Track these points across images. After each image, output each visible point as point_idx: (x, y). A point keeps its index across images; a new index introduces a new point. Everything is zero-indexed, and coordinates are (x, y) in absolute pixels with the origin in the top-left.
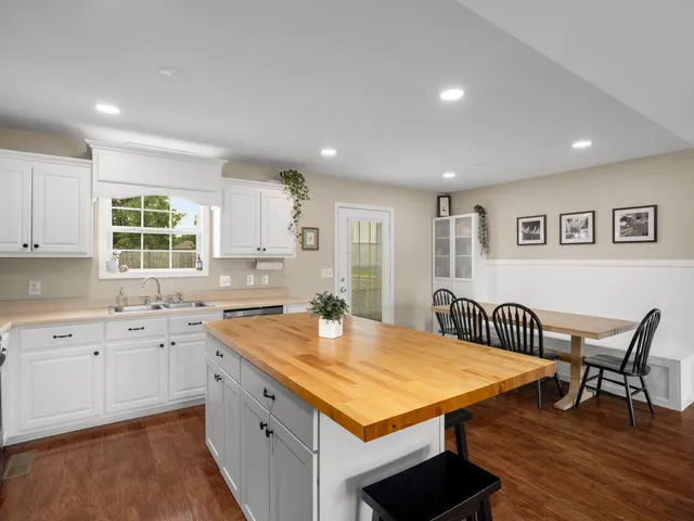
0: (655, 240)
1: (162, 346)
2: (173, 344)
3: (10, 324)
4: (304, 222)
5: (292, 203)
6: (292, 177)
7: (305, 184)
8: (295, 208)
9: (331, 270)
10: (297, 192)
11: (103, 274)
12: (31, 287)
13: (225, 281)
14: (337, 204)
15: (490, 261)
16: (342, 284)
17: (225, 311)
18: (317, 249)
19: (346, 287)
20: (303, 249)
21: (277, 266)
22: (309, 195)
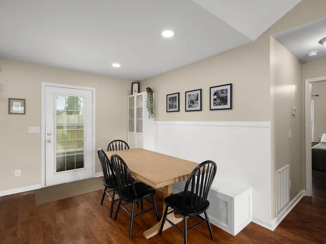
0: (231, 108)
9: (38, 128)
14: (43, 84)
15: (155, 122)
16: (48, 137)
18: (24, 114)
20: (10, 113)
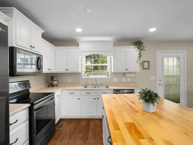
1: (95, 99)
2: (98, 99)
3: (61, 89)
4: (143, 59)
5: (138, 52)
6: (138, 43)
7: (143, 45)
8: (139, 54)
9: (155, 77)
10: (140, 48)
11: (83, 77)
12: (69, 80)
13: (116, 80)
14: (157, 51)
16: (160, 82)
17: (114, 90)
18: (149, 69)
19: (162, 84)
20: (143, 69)
21: (133, 75)
22: (145, 49)
